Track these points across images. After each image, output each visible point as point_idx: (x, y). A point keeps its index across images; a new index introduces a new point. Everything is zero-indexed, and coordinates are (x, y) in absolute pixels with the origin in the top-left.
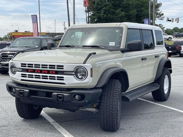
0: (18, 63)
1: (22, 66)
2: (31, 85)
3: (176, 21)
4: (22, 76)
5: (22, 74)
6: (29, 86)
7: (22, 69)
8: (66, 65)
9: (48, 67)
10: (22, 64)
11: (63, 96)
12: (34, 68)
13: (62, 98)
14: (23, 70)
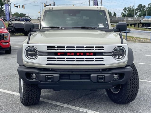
0: (44, 46)
1: (48, 49)
2: (53, 69)
3: (22, 7)
4: (48, 60)
5: (48, 58)
6: (50, 70)
7: (48, 52)
8: (106, 46)
9: (85, 48)
10: (48, 47)
11: (104, 77)
12: (66, 51)
13: (103, 79)
14: (49, 54)
